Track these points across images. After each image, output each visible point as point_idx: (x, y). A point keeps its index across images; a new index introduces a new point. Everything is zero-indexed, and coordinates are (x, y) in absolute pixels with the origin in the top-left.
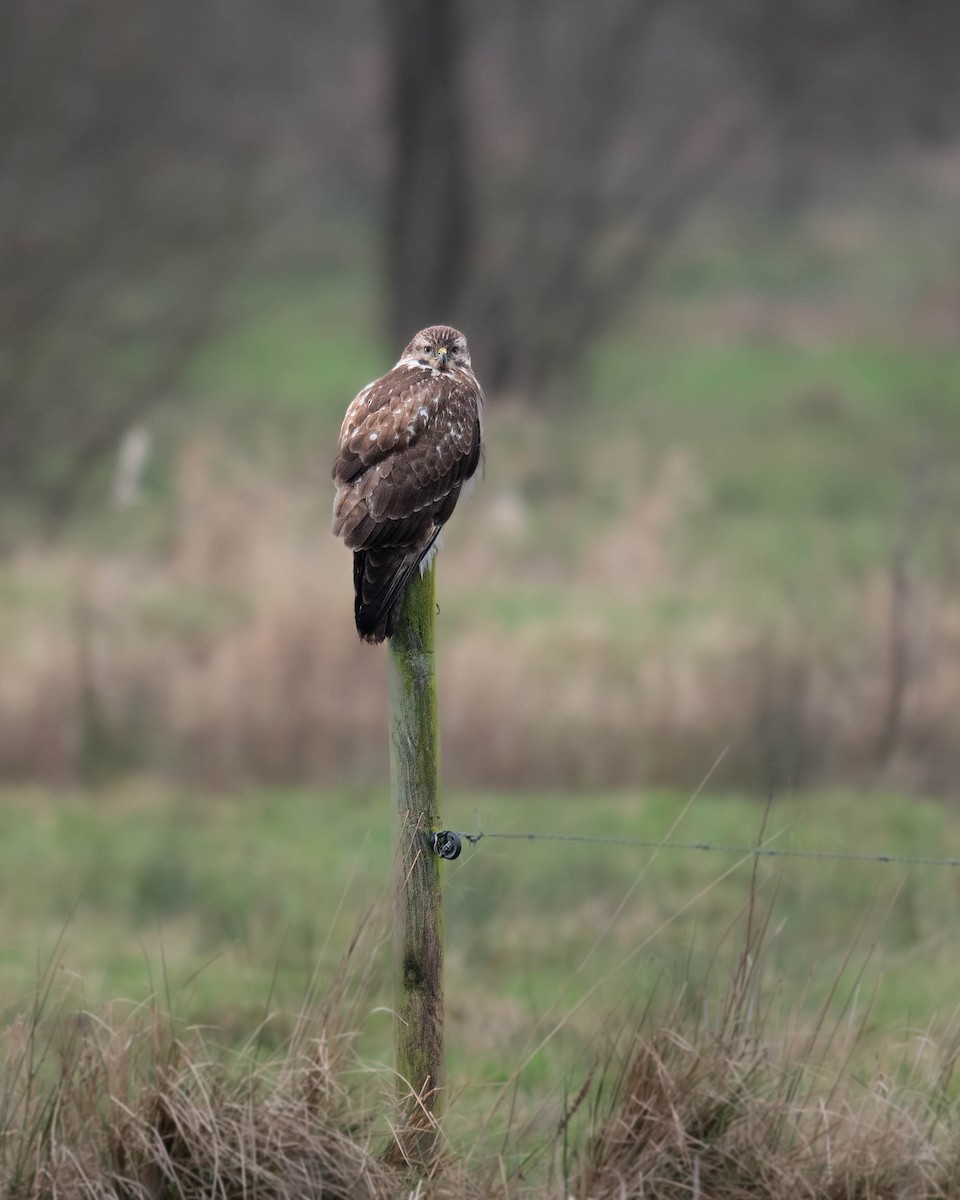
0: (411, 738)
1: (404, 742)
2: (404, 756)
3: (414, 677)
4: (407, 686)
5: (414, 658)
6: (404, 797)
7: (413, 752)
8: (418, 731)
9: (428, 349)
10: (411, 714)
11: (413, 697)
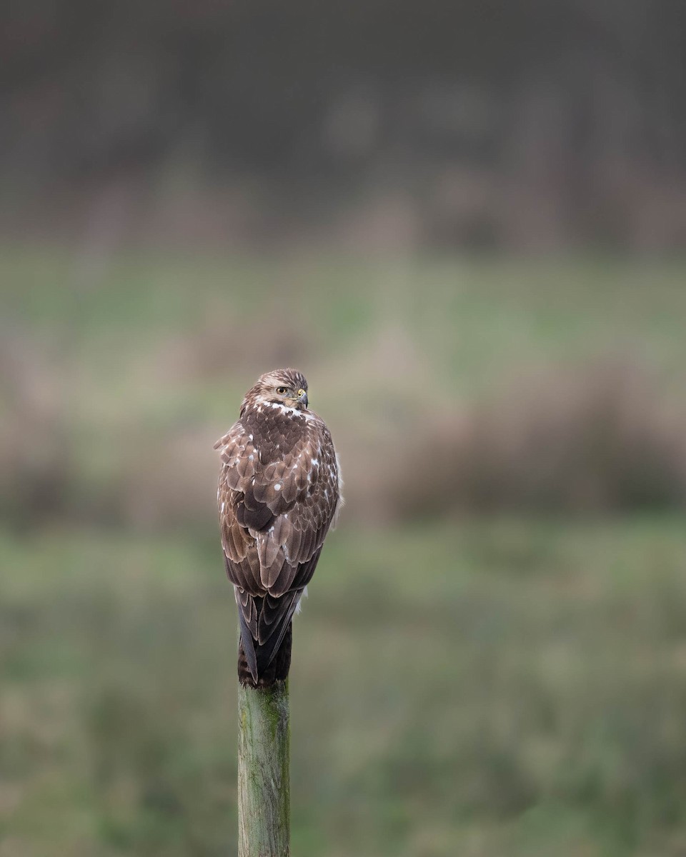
0: (274, 781)
1: (267, 785)
2: (268, 798)
3: (279, 719)
4: (271, 729)
5: (279, 700)
6: (267, 839)
7: (276, 794)
8: (280, 773)
9: (282, 390)
10: (275, 756)
11: (277, 739)
